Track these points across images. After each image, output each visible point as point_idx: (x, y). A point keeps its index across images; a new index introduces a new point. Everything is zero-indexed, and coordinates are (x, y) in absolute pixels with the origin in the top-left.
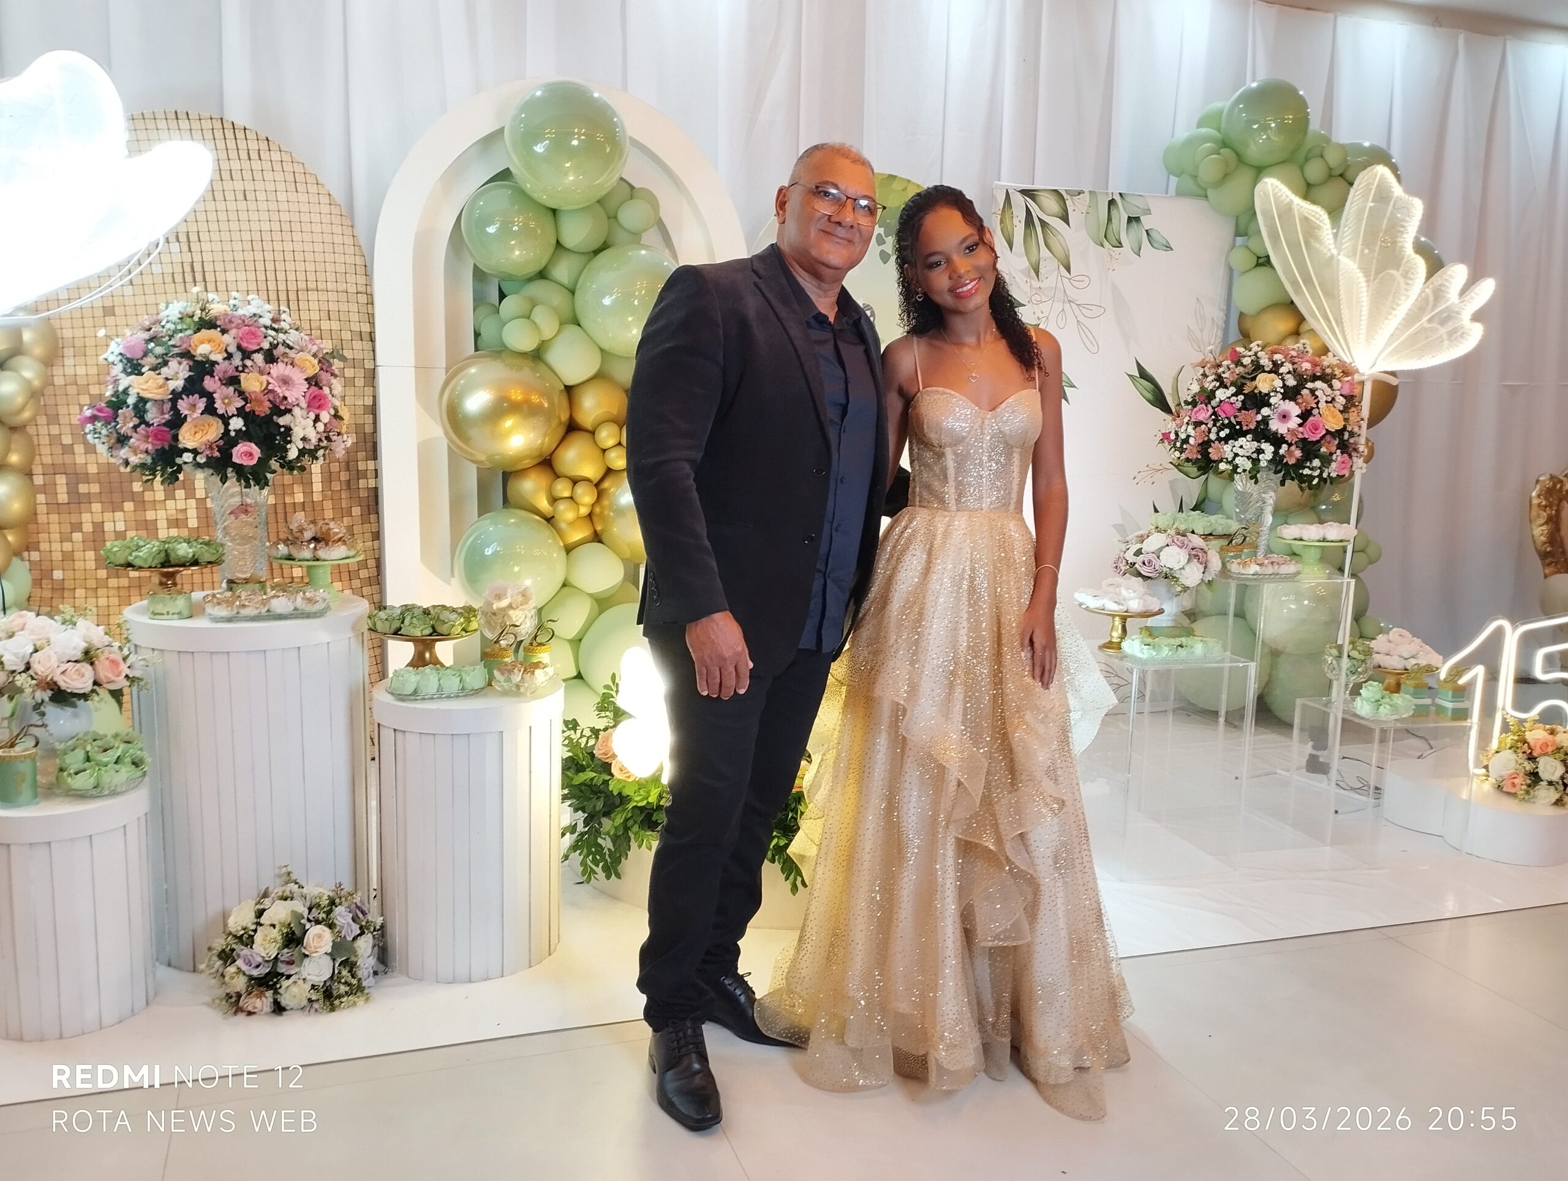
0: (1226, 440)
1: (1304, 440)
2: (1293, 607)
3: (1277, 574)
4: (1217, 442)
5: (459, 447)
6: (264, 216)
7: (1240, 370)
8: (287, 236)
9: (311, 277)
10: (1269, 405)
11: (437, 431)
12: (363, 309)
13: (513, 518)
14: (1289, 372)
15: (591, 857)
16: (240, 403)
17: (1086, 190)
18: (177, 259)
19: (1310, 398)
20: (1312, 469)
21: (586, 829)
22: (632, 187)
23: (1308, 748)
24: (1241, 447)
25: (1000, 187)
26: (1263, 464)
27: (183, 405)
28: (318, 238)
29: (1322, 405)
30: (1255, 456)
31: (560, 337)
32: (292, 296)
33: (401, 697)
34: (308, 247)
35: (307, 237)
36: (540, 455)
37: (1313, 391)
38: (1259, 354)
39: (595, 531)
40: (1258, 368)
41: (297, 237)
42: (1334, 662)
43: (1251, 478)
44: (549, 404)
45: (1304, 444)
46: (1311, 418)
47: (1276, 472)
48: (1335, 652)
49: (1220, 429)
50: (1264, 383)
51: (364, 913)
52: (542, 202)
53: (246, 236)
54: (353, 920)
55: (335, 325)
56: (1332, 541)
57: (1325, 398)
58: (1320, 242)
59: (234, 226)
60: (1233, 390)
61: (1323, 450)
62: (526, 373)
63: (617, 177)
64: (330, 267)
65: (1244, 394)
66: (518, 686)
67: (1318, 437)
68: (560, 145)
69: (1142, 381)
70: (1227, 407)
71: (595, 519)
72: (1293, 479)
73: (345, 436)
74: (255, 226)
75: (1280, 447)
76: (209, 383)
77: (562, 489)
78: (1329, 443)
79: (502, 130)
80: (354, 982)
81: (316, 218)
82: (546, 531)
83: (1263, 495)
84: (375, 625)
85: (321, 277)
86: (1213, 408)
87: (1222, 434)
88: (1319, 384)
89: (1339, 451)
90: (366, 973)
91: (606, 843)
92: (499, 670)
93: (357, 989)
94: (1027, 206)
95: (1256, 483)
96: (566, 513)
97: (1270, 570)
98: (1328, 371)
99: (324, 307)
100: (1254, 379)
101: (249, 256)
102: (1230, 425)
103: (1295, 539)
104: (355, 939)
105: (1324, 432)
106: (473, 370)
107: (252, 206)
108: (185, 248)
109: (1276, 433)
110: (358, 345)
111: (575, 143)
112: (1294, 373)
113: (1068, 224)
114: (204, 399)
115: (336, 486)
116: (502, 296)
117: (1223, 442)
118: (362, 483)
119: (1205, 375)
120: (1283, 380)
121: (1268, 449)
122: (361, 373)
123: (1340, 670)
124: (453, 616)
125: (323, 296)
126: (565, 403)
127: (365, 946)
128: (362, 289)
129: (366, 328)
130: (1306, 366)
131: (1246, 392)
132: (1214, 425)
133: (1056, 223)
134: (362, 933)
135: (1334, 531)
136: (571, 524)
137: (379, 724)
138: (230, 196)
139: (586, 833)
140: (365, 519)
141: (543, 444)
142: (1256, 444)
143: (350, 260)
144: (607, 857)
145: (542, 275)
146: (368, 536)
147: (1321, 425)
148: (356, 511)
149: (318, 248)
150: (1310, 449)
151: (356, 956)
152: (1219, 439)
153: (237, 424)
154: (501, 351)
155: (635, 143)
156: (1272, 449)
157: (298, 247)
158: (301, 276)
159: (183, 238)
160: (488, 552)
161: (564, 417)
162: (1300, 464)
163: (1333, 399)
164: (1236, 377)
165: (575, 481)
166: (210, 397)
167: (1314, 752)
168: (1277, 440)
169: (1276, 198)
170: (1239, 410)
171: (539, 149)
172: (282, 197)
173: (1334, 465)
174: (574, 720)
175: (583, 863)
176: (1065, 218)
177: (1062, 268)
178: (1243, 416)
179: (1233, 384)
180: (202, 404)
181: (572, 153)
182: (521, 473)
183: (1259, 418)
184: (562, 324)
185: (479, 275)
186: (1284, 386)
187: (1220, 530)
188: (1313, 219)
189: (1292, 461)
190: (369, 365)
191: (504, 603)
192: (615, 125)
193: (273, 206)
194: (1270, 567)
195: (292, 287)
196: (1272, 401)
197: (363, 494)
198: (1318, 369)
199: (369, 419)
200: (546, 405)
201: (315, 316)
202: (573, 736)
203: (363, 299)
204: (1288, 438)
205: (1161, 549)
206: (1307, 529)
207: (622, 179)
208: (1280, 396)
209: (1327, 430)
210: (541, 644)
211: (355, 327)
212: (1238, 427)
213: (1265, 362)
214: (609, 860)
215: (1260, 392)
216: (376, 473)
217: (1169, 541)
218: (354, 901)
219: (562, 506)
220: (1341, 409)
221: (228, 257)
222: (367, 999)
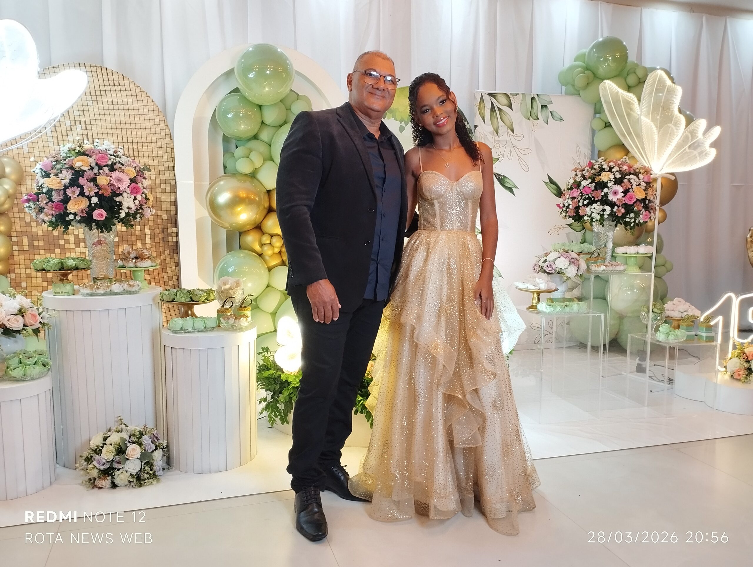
0: (587, 205)
1: (625, 204)
2: (629, 293)
3: (615, 270)
4: (583, 207)
5: (215, 220)
6: (122, 112)
7: (593, 171)
8: (133, 121)
9: (144, 140)
10: (608, 187)
11: (205, 213)
12: (170, 156)
13: (242, 254)
14: (617, 171)
15: (273, 413)
16: (96, 190)
17: (520, 93)
18: (80, 133)
19: (628, 184)
20: (631, 219)
21: (272, 400)
22: (298, 95)
23: (637, 361)
24: (595, 208)
25: (478, 92)
26: (606, 216)
27: (69, 192)
28: (147, 122)
29: (634, 186)
30: (601, 213)
31: (264, 166)
32: (135, 150)
33: (175, 332)
34: (143, 126)
35: (142, 122)
36: (255, 223)
37: (629, 180)
38: (602, 163)
39: (283, 260)
40: (602, 170)
41: (137, 121)
42: (646, 315)
43: (601, 224)
44: (259, 199)
45: (626, 206)
46: (629, 193)
47: (613, 221)
48: (646, 310)
49: (584, 200)
50: (605, 177)
51: (158, 439)
52: (254, 102)
53: (113, 122)
54: (152, 442)
55: (156, 163)
56: (642, 254)
57: (635, 183)
58: (634, 111)
59: (108, 117)
60: (590, 181)
61: (635, 208)
62: (248, 184)
63: (288, 89)
64: (153, 136)
65: (595, 183)
66: (232, 326)
67: (632, 203)
68: (261, 73)
69: (551, 184)
70: (586, 189)
71: (282, 254)
72: (621, 224)
73: (152, 209)
74: (117, 117)
75: (614, 208)
76: (81, 181)
77: (266, 239)
78: (638, 205)
79: (234, 68)
80: (151, 472)
81: (146, 113)
82: (258, 260)
83: (607, 233)
84: (163, 297)
85: (149, 140)
86: (580, 190)
87: (585, 203)
88: (632, 176)
89: (643, 210)
90: (158, 468)
91: (281, 406)
92: (223, 318)
93: (154, 476)
94: (491, 101)
95: (603, 226)
96: (268, 251)
97: (611, 268)
98: (637, 171)
99: (151, 155)
100: (600, 175)
101: (114, 131)
102: (589, 198)
103: (624, 254)
104: (153, 452)
105: (635, 200)
106: (222, 183)
107: (116, 107)
108: (84, 128)
109: (612, 201)
110: (167, 172)
111: (268, 72)
112: (620, 171)
113: (512, 110)
114: (79, 189)
115: (157, 240)
116: (237, 147)
117: (586, 207)
118: (170, 239)
119: (576, 175)
120: (614, 175)
121: (608, 209)
122: (169, 186)
123: (649, 319)
124: (201, 293)
125: (150, 150)
126: (267, 198)
127: (158, 456)
128: (169, 146)
129: (171, 164)
130: (625, 167)
131: (596, 181)
132: (581, 199)
133: (506, 109)
134: (156, 449)
135: (642, 249)
136: (271, 256)
137: (165, 346)
138: (105, 103)
139: (271, 402)
140: (172, 256)
141: (256, 218)
142: (602, 207)
143: (163, 132)
144: (282, 413)
145: (255, 137)
146: (173, 264)
147: (634, 196)
148: (167, 252)
149: (148, 126)
150: (629, 209)
151: (153, 460)
152: (584, 205)
153: (95, 200)
154: (235, 174)
155: (296, 72)
156: (610, 209)
157: (138, 126)
158: (140, 140)
159: (83, 123)
160: (230, 270)
161: (267, 205)
162: (624, 216)
163: (640, 184)
164: (591, 174)
165: (272, 236)
166: (82, 188)
167: (640, 362)
168: (612, 205)
169: (610, 89)
170: (593, 191)
171: (251, 76)
172: (130, 103)
173: (641, 216)
174: (267, 347)
175: (270, 416)
176: (510, 107)
177: (510, 131)
178: (595, 193)
179: (590, 178)
180: (78, 191)
181: (267, 77)
182: (247, 232)
183: (603, 194)
184: (265, 160)
185: (226, 139)
186: (615, 178)
187: (586, 251)
188: (630, 100)
189: (620, 215)
190: (172, 182)
191: (227, 286)
192: (288, 64)
193: (126, 107)
194: (611, 267)
195: (135, 145)
196: (609, 185)
197: (171, 244)
198: (632, 169)
199: (173, 208)
200: (257, 199)
201: (146, 159)
202: (266, 355)
203: (169, 150)
204: (618, 203)
205: (556, 259)
206: (629, 248)
207: (291, 90)
208: (613, 183)
209: (637, 199)
210: (245, 307)
211: (166, 164)
212: (593, 199)
213: (605, 166)
214: (283, 415)
215: (603, 181)
216: (177, 234)
217: (560, 255)
218: (153, 433)
219: (266, 248)
220: (644, 188)
221: (105, 131)
222: (158, 481)
